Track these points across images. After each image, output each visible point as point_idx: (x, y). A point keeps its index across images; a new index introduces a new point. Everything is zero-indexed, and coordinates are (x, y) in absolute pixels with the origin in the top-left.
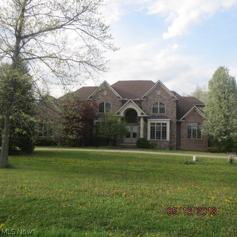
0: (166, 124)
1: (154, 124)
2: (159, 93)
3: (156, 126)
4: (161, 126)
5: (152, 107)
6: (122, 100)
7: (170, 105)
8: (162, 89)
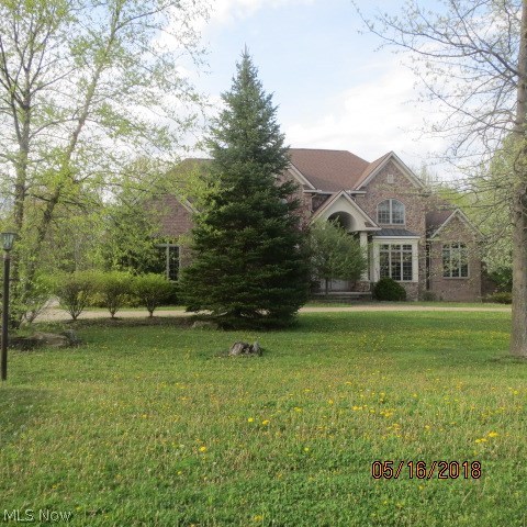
0: (409, 247)
1: (386, 246)
2: (390, 178)
3: (390, 250)
4: (402, 250)
5: (377, 210)
6: (313, 194)
7: (414, 206)
8: (397, 171)
